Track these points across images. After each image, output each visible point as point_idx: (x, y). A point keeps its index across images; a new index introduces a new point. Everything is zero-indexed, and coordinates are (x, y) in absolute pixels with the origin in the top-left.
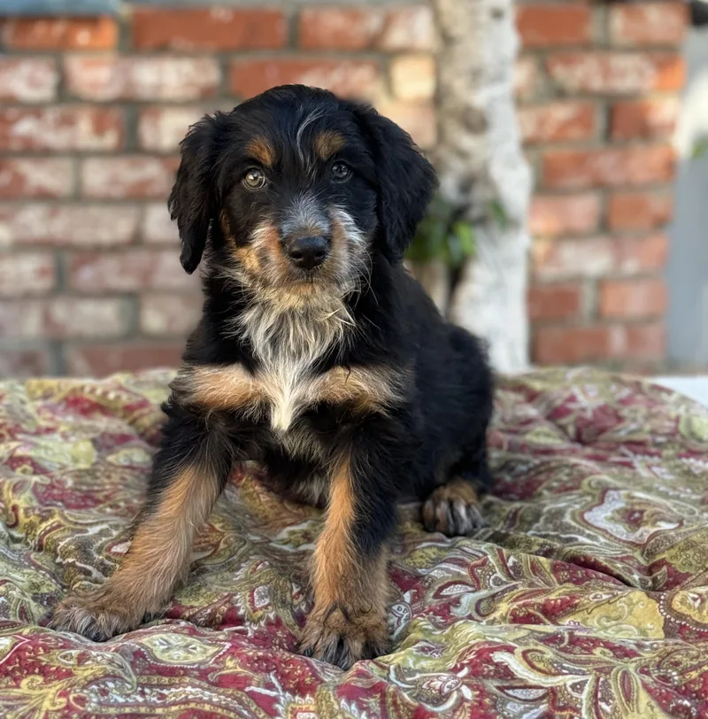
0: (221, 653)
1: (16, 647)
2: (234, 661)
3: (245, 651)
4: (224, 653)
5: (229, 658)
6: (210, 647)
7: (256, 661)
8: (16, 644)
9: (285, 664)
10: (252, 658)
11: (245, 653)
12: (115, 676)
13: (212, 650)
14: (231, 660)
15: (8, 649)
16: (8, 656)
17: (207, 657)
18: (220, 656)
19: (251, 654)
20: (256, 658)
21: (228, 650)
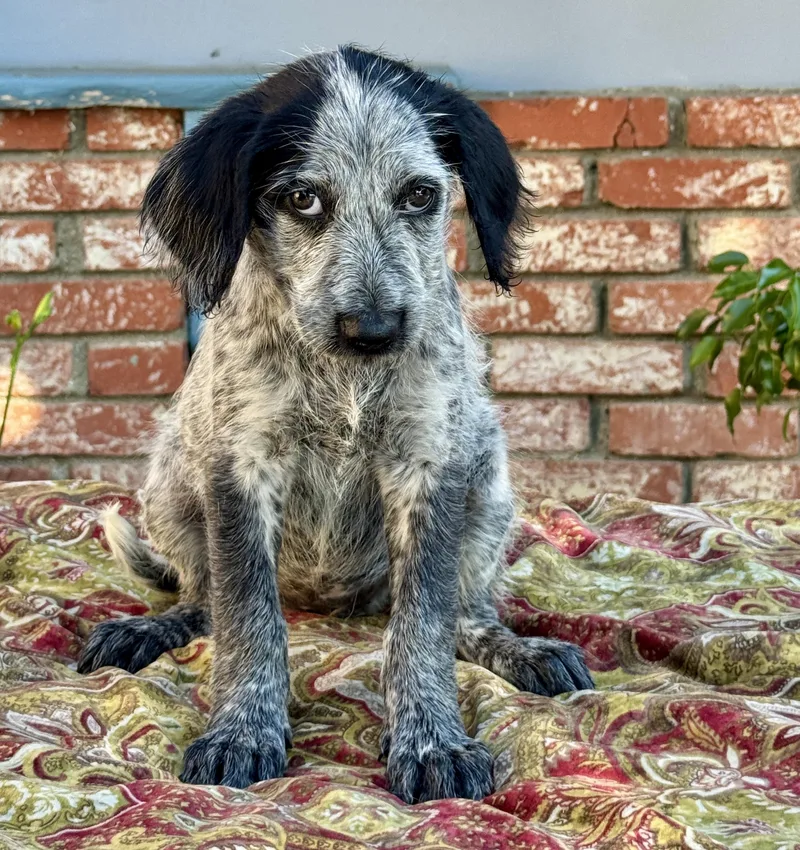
0: (421, 824)
1: (122, 813)
2: (437, 835)
3: (456, 822)
4: (426, 824)
5: (431, 830)
6: (409, 817)
7: (470, 836)
8: (123, 808)
9: (514, 840)
10: (465, 831)
11: (456, 825)
12: (250, 840)
13: (410, 821)
14: (433, 833)
15: (110, 815)
16: (108, 821)
17: (401, 829)
18: (419, 828)
19: (465, 827)
20: (470, 833)
21: (432, 819)
